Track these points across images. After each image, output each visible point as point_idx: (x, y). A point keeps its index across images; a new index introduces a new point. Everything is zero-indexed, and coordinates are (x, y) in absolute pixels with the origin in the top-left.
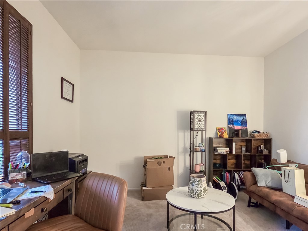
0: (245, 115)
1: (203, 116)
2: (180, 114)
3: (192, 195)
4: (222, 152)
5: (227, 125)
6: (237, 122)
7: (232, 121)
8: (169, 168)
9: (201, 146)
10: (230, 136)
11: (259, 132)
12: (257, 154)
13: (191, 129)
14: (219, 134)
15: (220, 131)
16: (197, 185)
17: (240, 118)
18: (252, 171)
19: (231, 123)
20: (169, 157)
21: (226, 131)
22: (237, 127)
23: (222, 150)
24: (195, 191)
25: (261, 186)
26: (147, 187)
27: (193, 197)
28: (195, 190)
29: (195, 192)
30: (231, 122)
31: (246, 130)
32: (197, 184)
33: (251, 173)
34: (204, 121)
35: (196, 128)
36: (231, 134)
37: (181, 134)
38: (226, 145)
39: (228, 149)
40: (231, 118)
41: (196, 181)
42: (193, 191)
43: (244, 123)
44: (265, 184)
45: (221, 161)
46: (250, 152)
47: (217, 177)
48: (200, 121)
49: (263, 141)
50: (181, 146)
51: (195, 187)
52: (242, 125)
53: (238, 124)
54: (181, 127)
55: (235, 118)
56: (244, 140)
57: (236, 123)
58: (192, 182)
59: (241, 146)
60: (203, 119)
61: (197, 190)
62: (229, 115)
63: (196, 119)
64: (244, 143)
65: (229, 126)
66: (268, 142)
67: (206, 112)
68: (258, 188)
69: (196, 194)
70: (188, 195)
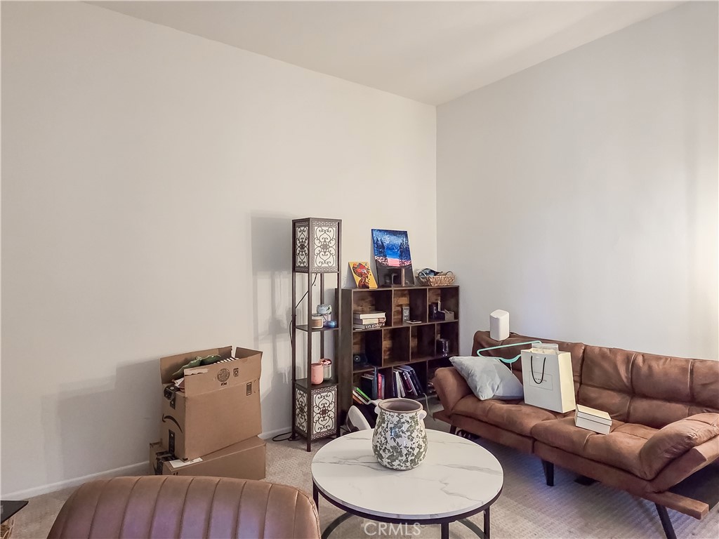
0: (405, 233)
1: (332, 232)
2: (261, 226)
3: (396, 463)
4: (371, 325)
5: (373, 257)
6: (391, 249)
7: (383, 246)
8: (249, 387)
9: (325, 313)
10: (381, 284)
11: (436, 274)
12: (436, 323)
13: (295, 269)
14: (358, 279)
15: (360, 270)
16: (409, 433)
17: (397, 241)
18: (454, 364)
19: (380, 252)
20: (233, 355)
21: (370, 271)
22: (393, 262)
23: (372, 319)
24: (404, 452)
25: (486, 398)
26: (185, 460)
27: (396, 470)
28: (406, 447)
29: (406, 455)
30: (379, 248)
31: (409, 269)
32: (407, 431)
33: (451, 371)
34: (334, 247)
35: (316, 266)
36: (383, 280)
37: (264, 282)
38: (372, 305)
39: (383, 315)
40: (379, 239)
41: (404, 423)
42: (400, 454)
43: (404, 252)
44: (492, 392)
45: (361, 348)
46: (423, 320)
47: (358, 389)
48: (325, 247)
49: (439, 291)
50: (264, 316)
51: (404, 441)
52: (401, 256)
53: (394, 255)
54: (264, 263)
55: (387, 240)
56: (406, 292)
57: (389, 252)
58: (392, 426)
59: (401, 306)
60: (333, 242)
61: (411, 448)
62: (374, 233)
63: (317, 242)
64: (406, 299)
65: (376, 258)
66: (450, 294)
67: (339, 223)
68: (480, 405)
69: (410, 459)
70: (373, 465)
